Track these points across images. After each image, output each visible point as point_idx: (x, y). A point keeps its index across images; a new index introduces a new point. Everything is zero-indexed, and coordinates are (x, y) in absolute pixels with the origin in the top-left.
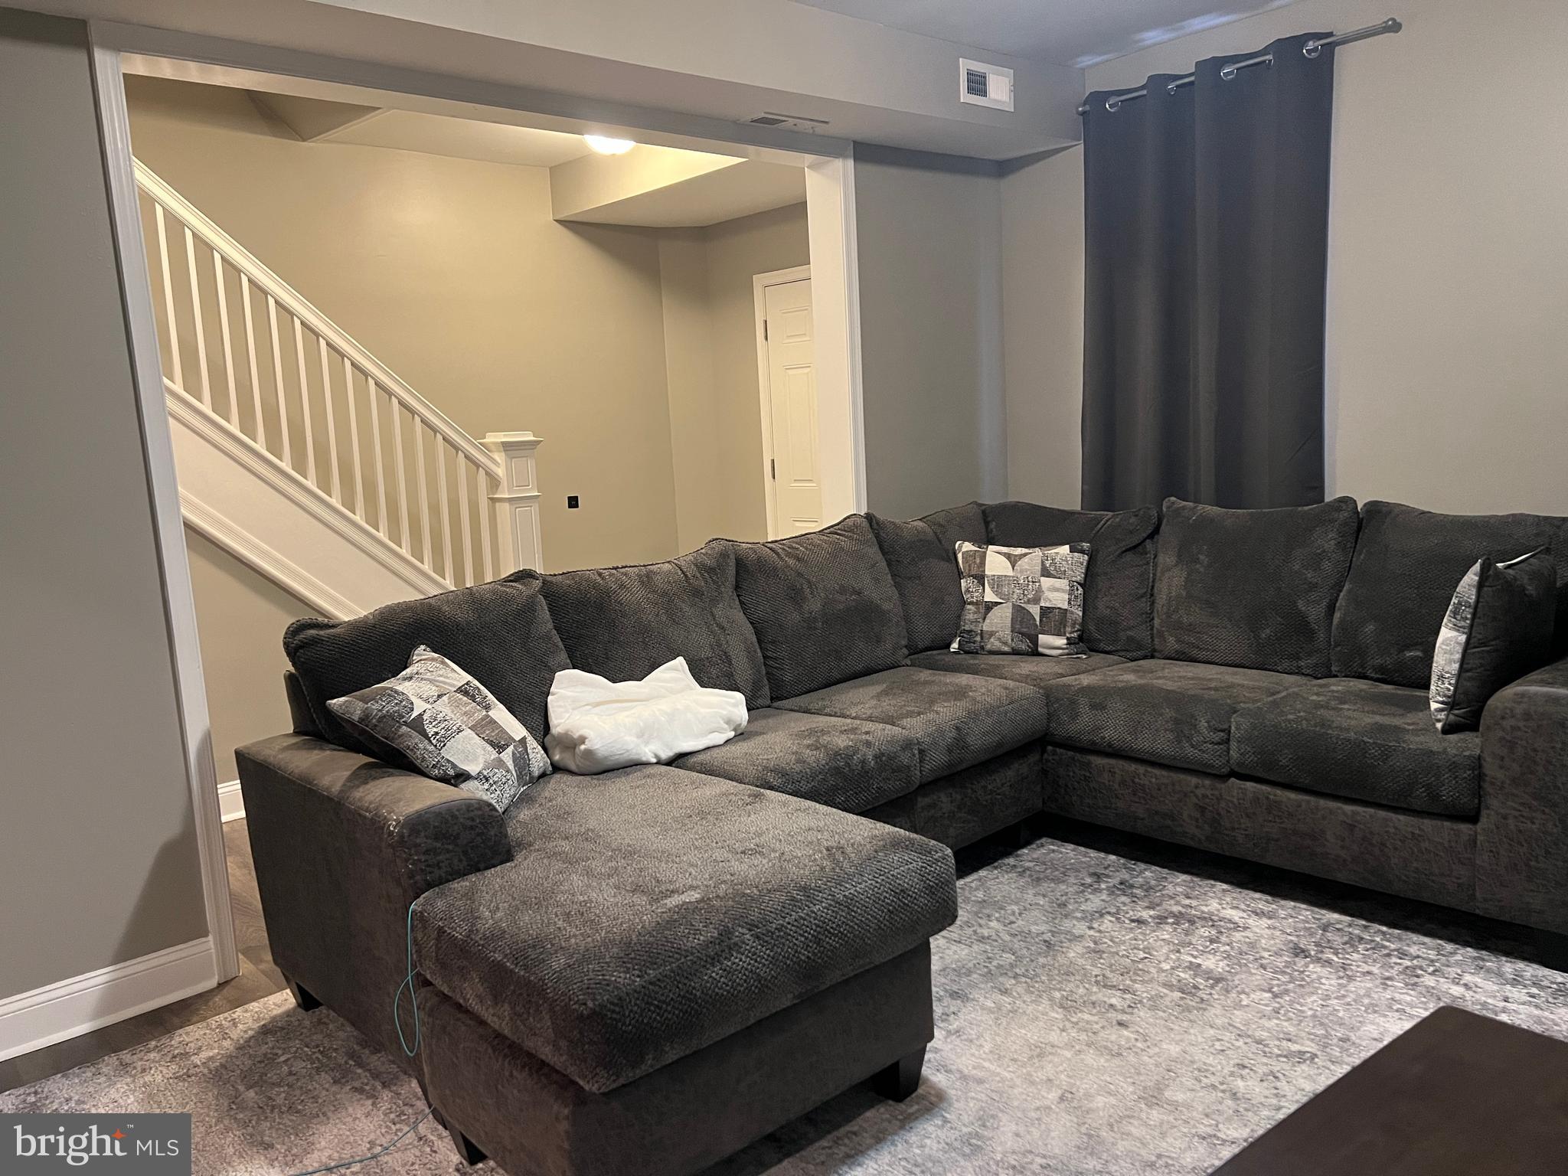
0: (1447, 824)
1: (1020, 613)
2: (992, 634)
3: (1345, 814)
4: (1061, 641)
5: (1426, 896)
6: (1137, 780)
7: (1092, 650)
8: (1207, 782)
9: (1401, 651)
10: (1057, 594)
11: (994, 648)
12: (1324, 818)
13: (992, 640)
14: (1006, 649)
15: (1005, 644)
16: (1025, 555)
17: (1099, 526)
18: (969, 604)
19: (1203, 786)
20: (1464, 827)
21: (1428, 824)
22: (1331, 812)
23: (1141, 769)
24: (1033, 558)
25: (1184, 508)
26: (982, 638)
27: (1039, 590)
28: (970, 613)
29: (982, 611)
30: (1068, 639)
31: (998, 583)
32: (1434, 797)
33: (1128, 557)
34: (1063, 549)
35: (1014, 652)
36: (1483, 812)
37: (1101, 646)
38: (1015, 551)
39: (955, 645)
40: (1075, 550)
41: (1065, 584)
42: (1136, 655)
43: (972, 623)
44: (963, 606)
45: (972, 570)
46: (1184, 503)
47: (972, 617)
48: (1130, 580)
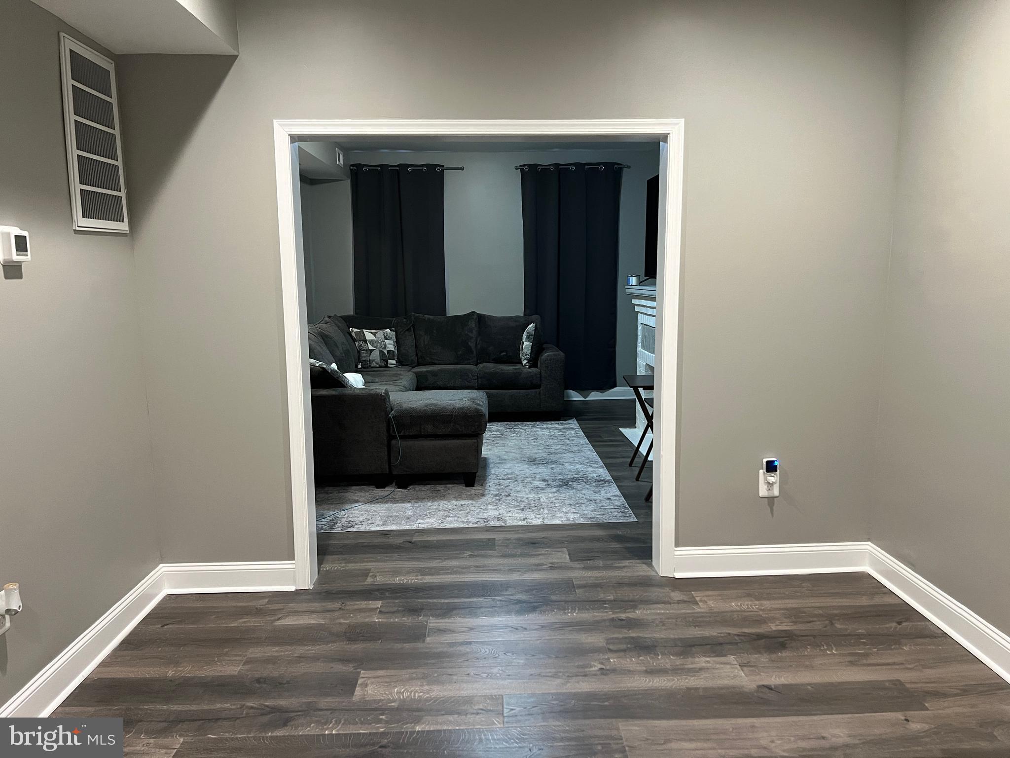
0: (533, 390)
1: (381, 353)
2: (373, 361)
4: (394, 362)
5: (530, 410)
7: (402, 365)
9: (500, 353)
10: (390, 345)
11: (374, 366)
13: (373, 363)
14: (378, 366)
15: (377, 364)
16: (377, 332)
17: (393, 323)
18: (362, 350)
20: (537, 390)
21: (529, 391)
22: (506, 393)
24: (380, 333)
27: (385, 345)
28: (364, 354)
29: (369, 352)
31: (372, 342)
32: (531, 382)
33: (407, 333)
34: (388, 330)
35: (380, 367)
36: (542, 385)
37: (404, 363)
38: (373, 331)
39: (360, 366)
40: (391, 331)
41: (391, 342)
42: (414, 365)
43: (365, 357)
44: (359, 352)
45: (360, 338)
46: (418, 315)
47: (364, 355)
48: (409, 340)
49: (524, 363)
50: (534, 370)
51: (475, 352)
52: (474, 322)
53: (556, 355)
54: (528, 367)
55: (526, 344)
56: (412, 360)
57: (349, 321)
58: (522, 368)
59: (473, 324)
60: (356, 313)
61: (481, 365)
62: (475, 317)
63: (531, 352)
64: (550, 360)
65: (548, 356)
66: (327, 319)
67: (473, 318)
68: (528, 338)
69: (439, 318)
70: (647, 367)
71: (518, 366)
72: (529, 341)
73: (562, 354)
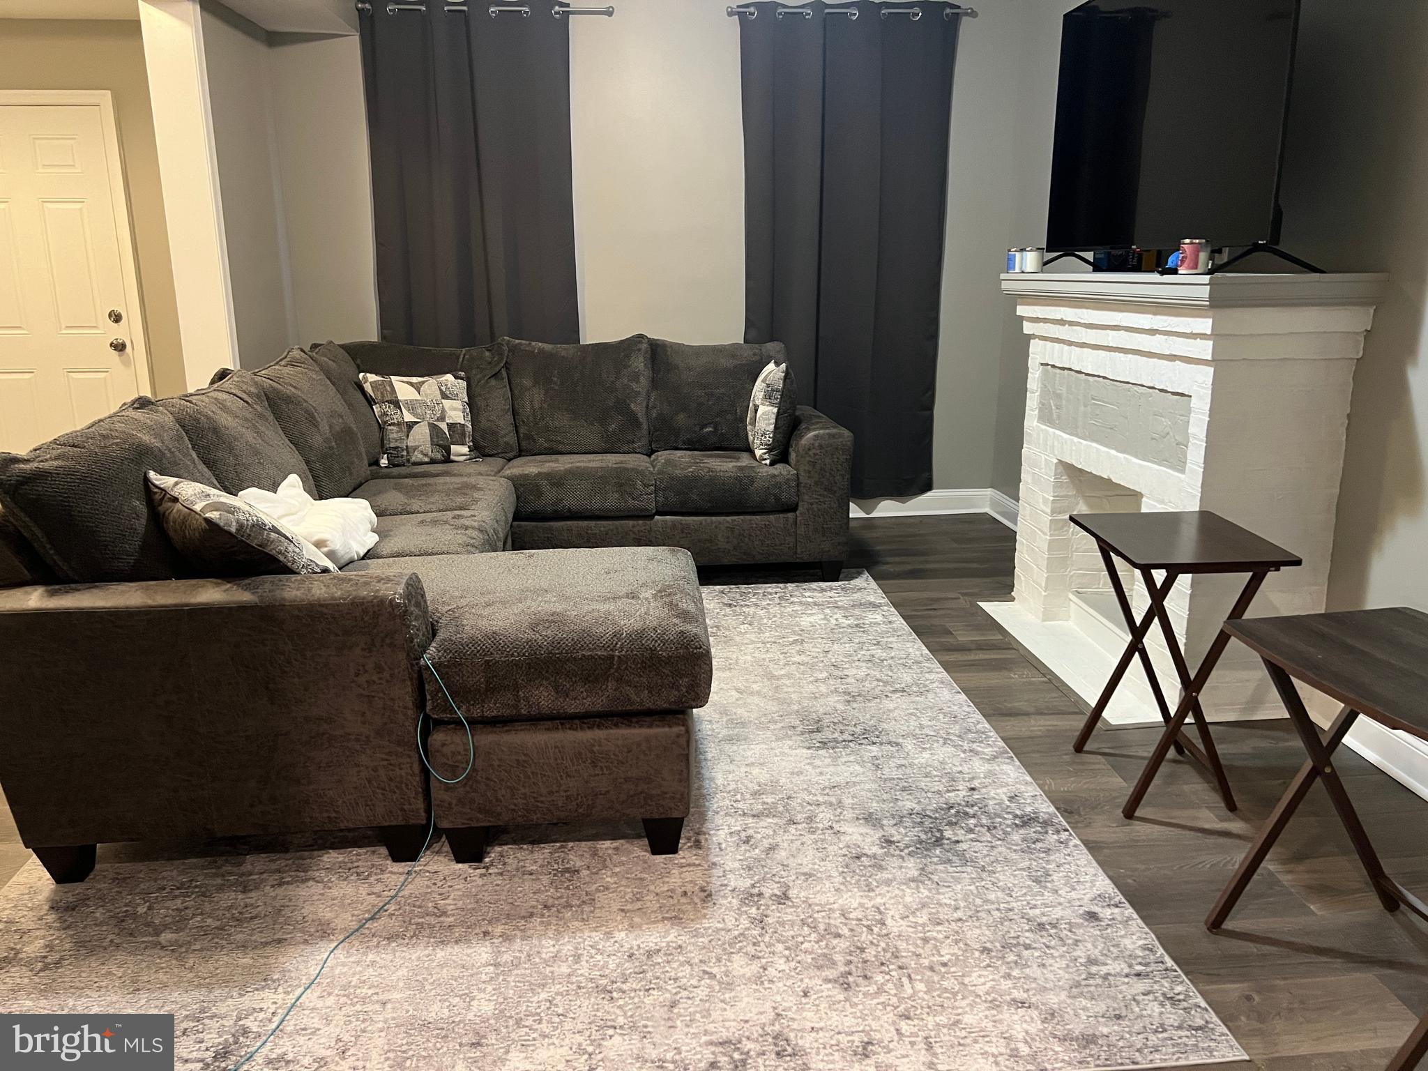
0: (781, 515)
1: (434, 428)
2: (415, 448)
3: (727, 522)
4: (465, 449)
5: (772, 559)
6: (589, 531)
7: (484, 456)
8: (640, 522)
9: (701, 429)
10: (456, 412)
11: (418, 460)
12: (716, 527)
13: (416, 453)
14: (427, 460)
15: (426, 455)
16: (424, 382)
17: (461, 359)
18: (390, 425)
19: (638, 525)
20: (790, 515)
21: (772, 517)
22: (720, 523)
23: (592, 523)
24: (431, 385)
25: (519, 344)
26: (408, 452)
27: (443, 411)
28: (393, 434)
29: (405, 430)
30: (469, 447)
31: (412, 406)
32: (778, 499)
33: (493, 382)
34: (449, 377)
35: (433, 462)
36: (800, 504)
37: (487, 450)
38: (414, 380)
39: (384, 461)
40: (456, 378)
41: (458, 404)
42: (510, 455)
43: (396, 441)
44: (381, 428)
45: (383, 396)
46: (517, 341)
47: (395, 436)
48: (498, 399)
49: (758, 453)
50: (780, 469)
51: (645, 426)
52: (641, 359)
53: (833, 436)
54: (768, 462)
55: (761, 410)
56: (506, 443)
57: (362, 356)
58: (755, 464)
59: (639, 363)
60: (383, 336)
61: (662, 456)
62: (644, 346)
63: (776, 428)
64: (821, 446)
65: (816, 436)
66: (296, 353)
67: (639, 350)
68: (768, 396)
69: (564, 350)
70: (1061, 469)
71: (745, 460)
72: (772, 405)
73: (846, 433)
